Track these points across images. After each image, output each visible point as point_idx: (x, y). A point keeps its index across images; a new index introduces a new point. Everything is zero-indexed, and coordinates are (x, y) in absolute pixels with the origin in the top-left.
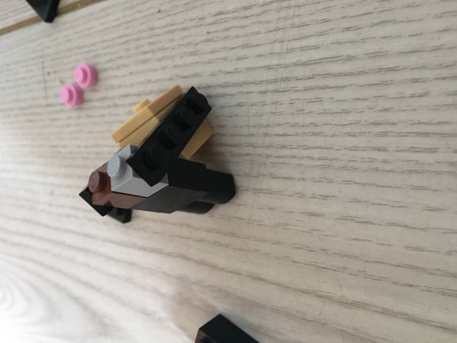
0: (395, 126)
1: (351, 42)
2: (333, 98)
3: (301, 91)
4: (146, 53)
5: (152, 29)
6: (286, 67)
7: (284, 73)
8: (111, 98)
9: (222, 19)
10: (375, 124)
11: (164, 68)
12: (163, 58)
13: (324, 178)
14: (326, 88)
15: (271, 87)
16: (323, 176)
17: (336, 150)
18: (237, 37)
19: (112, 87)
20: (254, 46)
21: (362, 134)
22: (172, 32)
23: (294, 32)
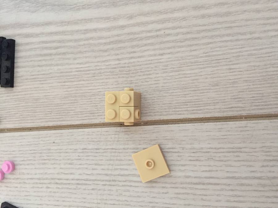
0: (158, 204)
2: (134, 191)
3: (121, 186)
4: (45, 160)
5: (49, 150)
6: (114, 175)
7: (114, 178)
8: (23, 179)
9: (86, 151)
10: (150, 202)
11: (54, 168)
12: (54, 164)
14: (131, 186)
15: (108, 183)
18: (93, 160)
19: (23, 174)
20: (100, 165)
21: (146, 206)
22: (60, 153)
23: (117, 162)
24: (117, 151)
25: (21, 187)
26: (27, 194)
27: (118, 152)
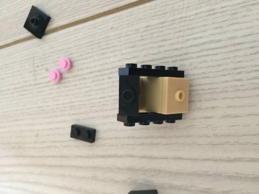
0: (245, 68)
1: (219, 34)
2: (212, 60)
3: (195, 58)
4: (104, 49)
5: (108, 37)
6: (186, 48)
7: (185, 51)
8: (82, 75)
10: (235, 69)
11: (115, 56)
12: (115, 51)
13: (212, 98)
14: (208, 55)
15: (179, 58)
16: (211, 97)
17: (217, 84)
18: (158, 36)
19: (82, 69)
20: (167, 40)
21: (229, 74)
22: (120, 37)
23: (189, 32)
24: (187, 19)
25: (81, 84)
26: (88, 89)
27: (189, 20)
